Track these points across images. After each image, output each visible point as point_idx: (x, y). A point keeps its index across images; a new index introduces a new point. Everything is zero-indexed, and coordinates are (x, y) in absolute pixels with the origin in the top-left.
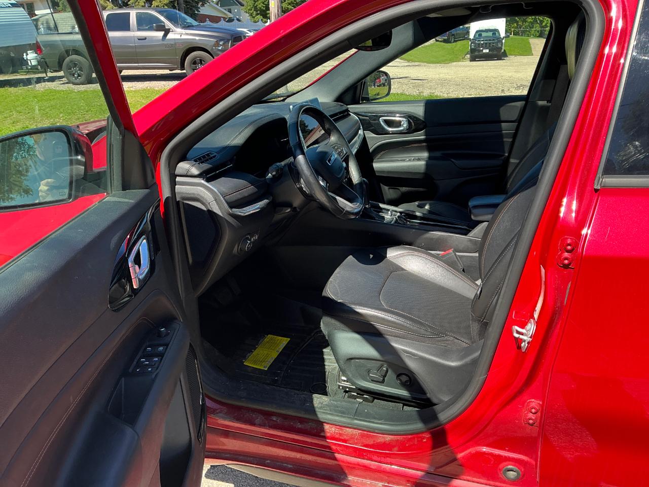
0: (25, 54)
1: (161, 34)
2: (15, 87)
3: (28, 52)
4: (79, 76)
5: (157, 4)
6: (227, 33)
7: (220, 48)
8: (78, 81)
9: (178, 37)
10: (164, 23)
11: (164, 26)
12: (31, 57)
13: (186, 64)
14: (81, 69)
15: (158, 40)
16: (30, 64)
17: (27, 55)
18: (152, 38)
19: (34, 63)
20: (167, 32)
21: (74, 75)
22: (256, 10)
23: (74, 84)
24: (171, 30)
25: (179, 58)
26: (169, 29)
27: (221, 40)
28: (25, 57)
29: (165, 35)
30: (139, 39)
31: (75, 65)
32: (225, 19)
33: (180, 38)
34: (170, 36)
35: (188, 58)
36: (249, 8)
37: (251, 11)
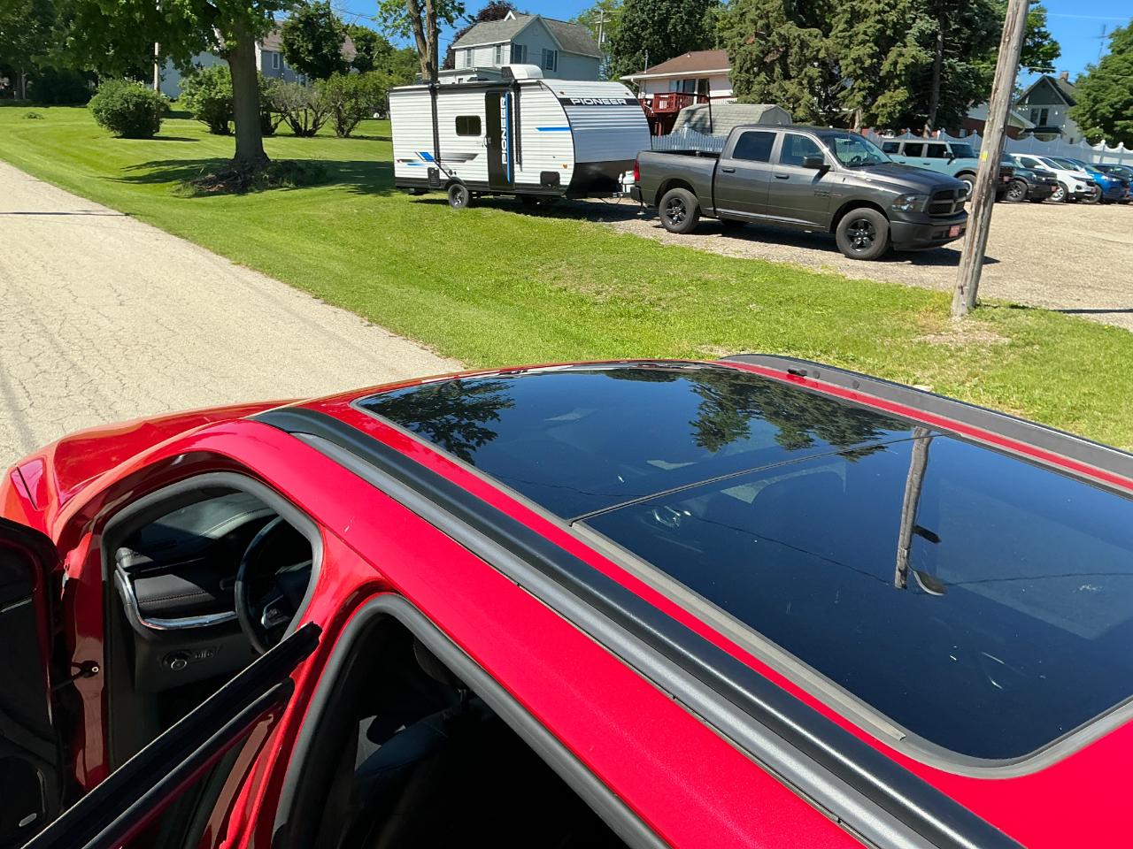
0: (621, 175)
3: (627, 173)
4: (679, 219)
5: (884, 101)
6: (928, 184)
7: (905, 208)
8: (675, 227)
9: (839, 180)
10: (823, 154)
11: (822, 161)
12: (628, 179)
13: (839, 226)
14: (683, 211)
15: (808, 182)
17: (624, 176)
18: (796, 179)
21: (672, 217)
22: (1093, 115)
23: (670, 231)
24: (831, 169)
25: (831, 214)
26: (829, 166)
27: (910, 195)
28: (620, 179)
29: (820, 175)
30: (778, 177)
33: (841, 183)
35: (845, 217)
36: (1081, 111)
37: (1084, 118)
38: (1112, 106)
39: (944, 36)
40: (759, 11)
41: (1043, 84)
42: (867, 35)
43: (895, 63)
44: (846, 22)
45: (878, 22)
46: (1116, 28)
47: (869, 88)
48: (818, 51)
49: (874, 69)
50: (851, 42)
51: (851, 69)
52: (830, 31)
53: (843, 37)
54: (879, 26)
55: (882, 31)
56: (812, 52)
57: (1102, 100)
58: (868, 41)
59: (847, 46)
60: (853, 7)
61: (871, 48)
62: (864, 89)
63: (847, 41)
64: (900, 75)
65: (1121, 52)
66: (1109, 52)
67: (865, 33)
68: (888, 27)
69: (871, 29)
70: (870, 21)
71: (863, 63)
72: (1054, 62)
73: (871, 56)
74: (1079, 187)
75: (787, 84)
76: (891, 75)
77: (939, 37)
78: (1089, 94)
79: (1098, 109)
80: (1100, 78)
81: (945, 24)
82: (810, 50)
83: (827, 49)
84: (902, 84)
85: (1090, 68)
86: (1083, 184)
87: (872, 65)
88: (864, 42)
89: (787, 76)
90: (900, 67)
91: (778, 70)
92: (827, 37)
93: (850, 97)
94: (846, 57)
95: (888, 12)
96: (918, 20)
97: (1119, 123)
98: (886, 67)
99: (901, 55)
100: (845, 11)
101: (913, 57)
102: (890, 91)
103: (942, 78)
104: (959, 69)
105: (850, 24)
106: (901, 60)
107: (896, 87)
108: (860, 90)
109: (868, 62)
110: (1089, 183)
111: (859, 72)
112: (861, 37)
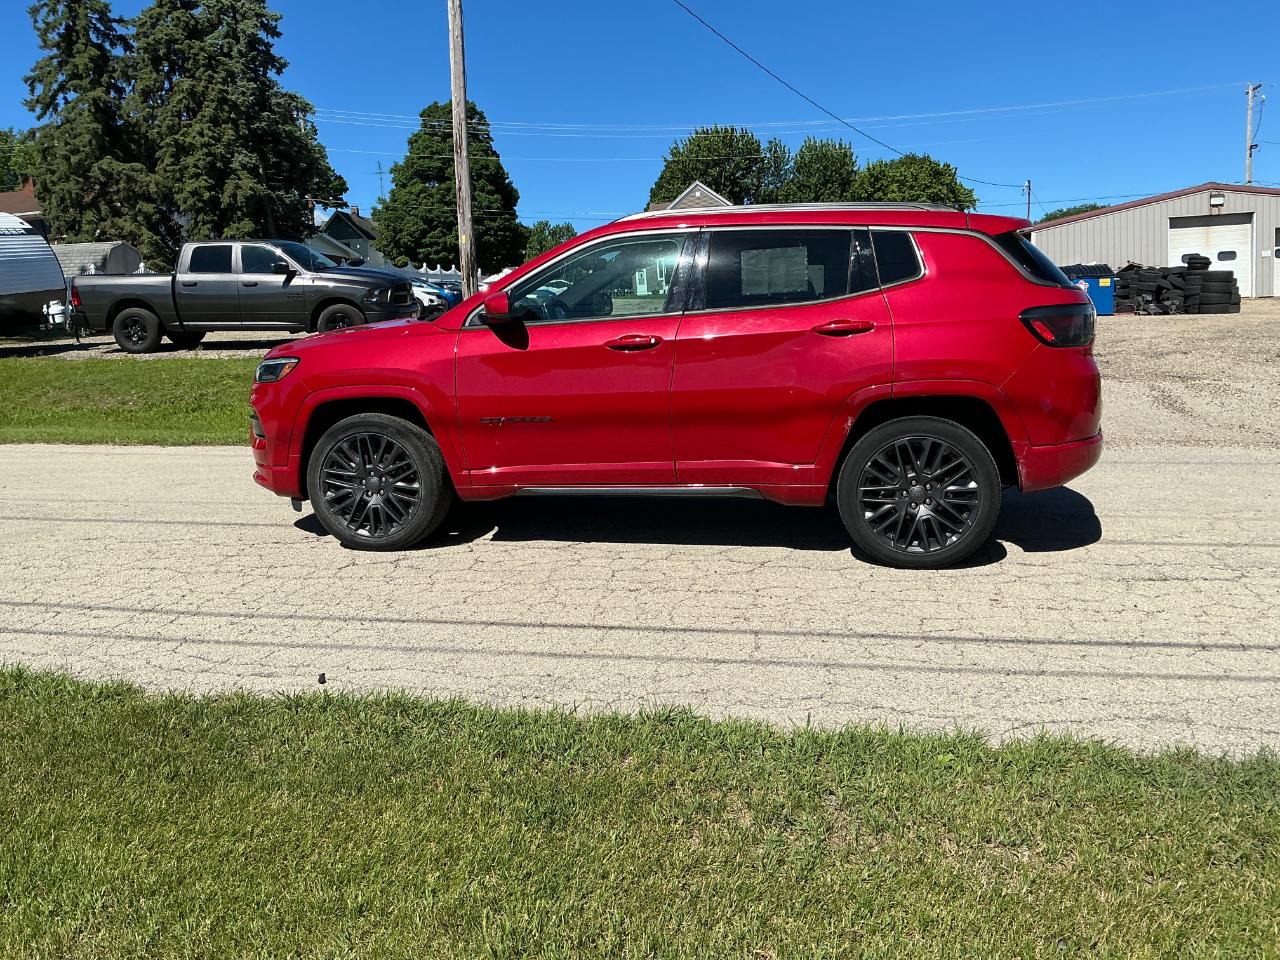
0: (45, 306)
1: (281, 278)
2: (28, 356)
3: (51, 303)
4: (140, 339)
6: (384, 279)
7: (374, 300)
8: (138, 347)
9: (307, 283)
10: (286, 261)
11: (287, 267)
12: (55, 309)
14: (144, 329)
15: (278, 287)
16: (51, 321)
17: (48, 307)
18: (265, 285)
19: (59, 319)
20: (291, 275)
21: (131, 338)
22: (397, 244)
23: (131, 351)
25: (308, 312)
26: (295, 272)
27: (374, 288)
28: (45, 309)
29: (288, 280)
30: (245, 286)
31: (136, 323)
32: (346, 260)
33: (310, 284)
34: (296, 281)
35: (323, 312)
36: (385, 242)
37: (389, 249)
38: (411, 235)
39: (265, 169)
40: (69, 147)
41: (337, 219)
42: (199, 168)
43: (234, 196)
44: (172, 156)
45: (207, 155)
46: (393, 164)
47: (212, 221)
48: (148, 185)
49: (214, 202)
50: (182, 177)
51: (190, 202)
52: (156, 165)
53: (173, 170)
54: (208, 159)
55: (212, 164)
56: (141, 187)
57: (401, 231)
58: (201, 175)
59: (179, 180)
60: (176, 141)
61: (206, 180)
62: (208, 222)
63: (178, 175)
64: (242, 207)
65: (404, 186)
66: (393, 186)
67: (196, 166)
68: (216, 159)
69: (201, 162)
70: (199, 154)
71: (202, 196)
72: (345, 197)
73: (209, 189)
74: (432, 301)
75: (120, 222)
76: (232, 208)
77: (261, 170)
78: (388, 226)
79: (400, 239)
80: (394, 209)
81: (263, 158)
82: (139, 184)
83: (157, 184)
84: (245, 215)
85: (381, 201)
86: (434, 298)
87: (211, 197)
88: (197, 176)
89: (117, 213)
90: (240, 199)
91: (104, 207)
92: (153, 172)
93: (195, 231)
94: (181, 191)
95: (214, 145)
96: (236, 155)
97: (421, 250)
98: (225, 199)
99: (238, 187)
100: (169, 145)
101: (251, 189)
102: (234, 222)
103: (273, 211)
104: (287, 201)
105: (176, 157)
106: (239, 192)
107: (240, 220)
108: (204, 223)
109: (207, 195)
110: (439, 296)
111: (200, 205)
112: (192, 170)
